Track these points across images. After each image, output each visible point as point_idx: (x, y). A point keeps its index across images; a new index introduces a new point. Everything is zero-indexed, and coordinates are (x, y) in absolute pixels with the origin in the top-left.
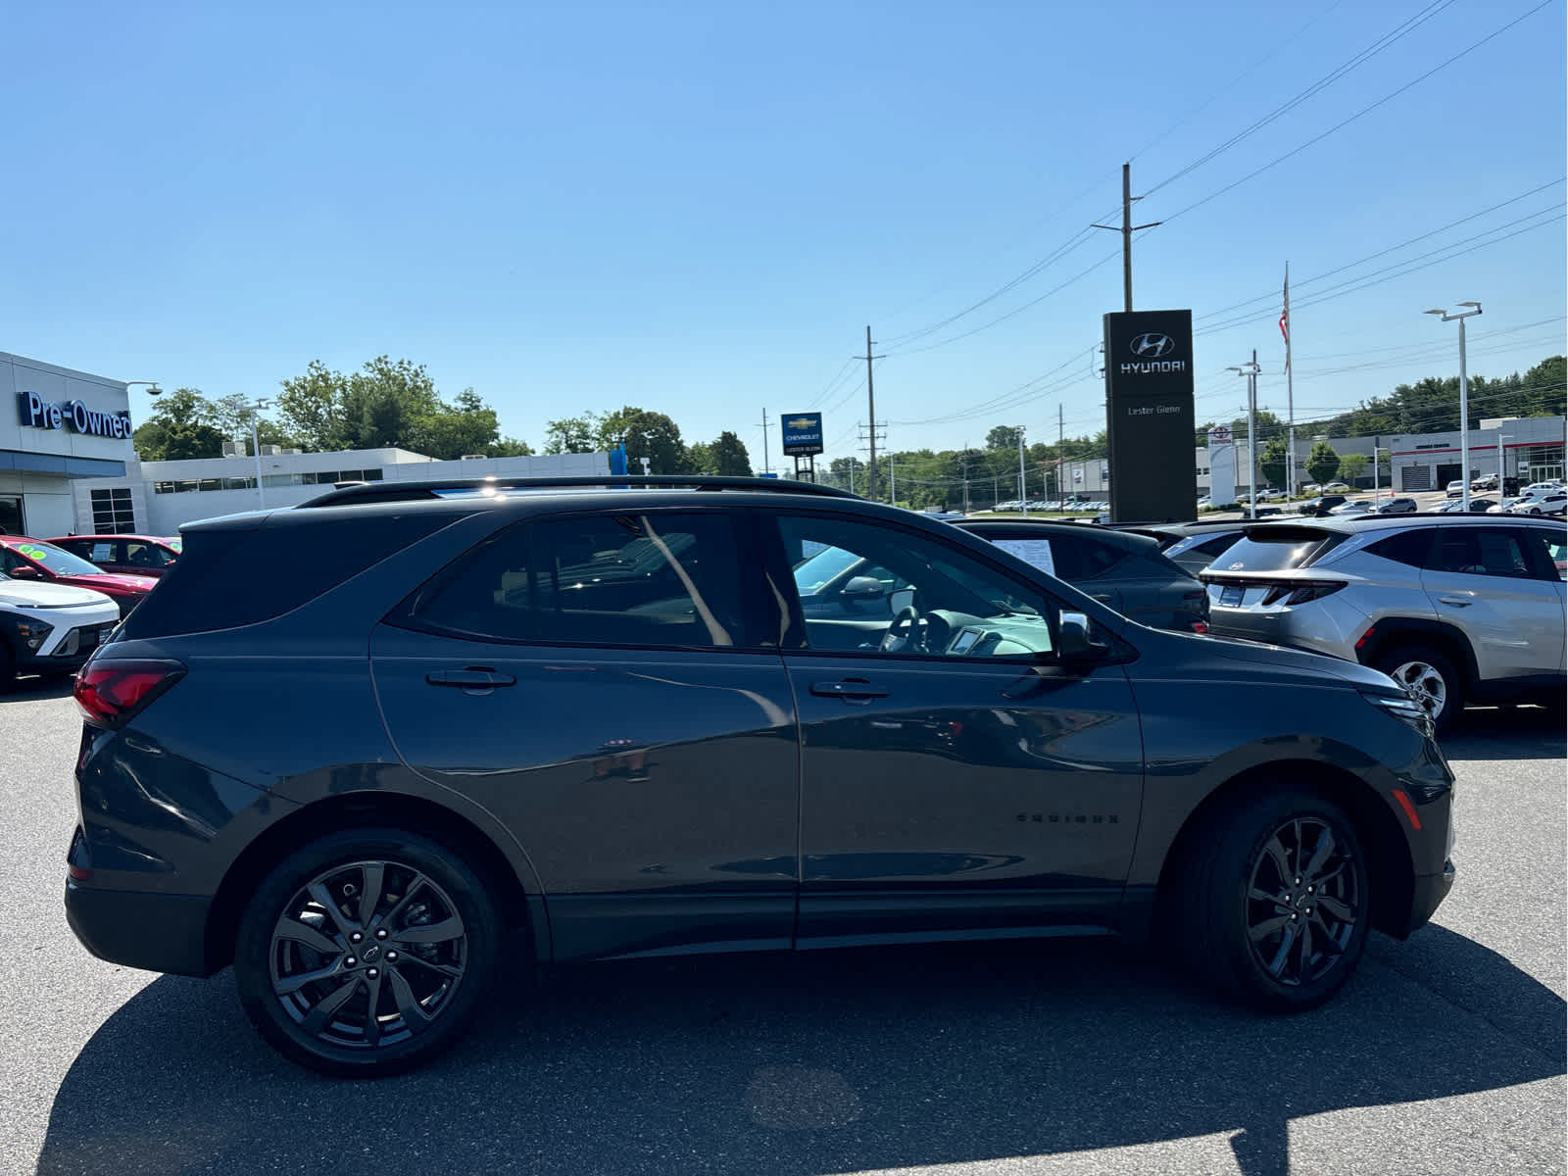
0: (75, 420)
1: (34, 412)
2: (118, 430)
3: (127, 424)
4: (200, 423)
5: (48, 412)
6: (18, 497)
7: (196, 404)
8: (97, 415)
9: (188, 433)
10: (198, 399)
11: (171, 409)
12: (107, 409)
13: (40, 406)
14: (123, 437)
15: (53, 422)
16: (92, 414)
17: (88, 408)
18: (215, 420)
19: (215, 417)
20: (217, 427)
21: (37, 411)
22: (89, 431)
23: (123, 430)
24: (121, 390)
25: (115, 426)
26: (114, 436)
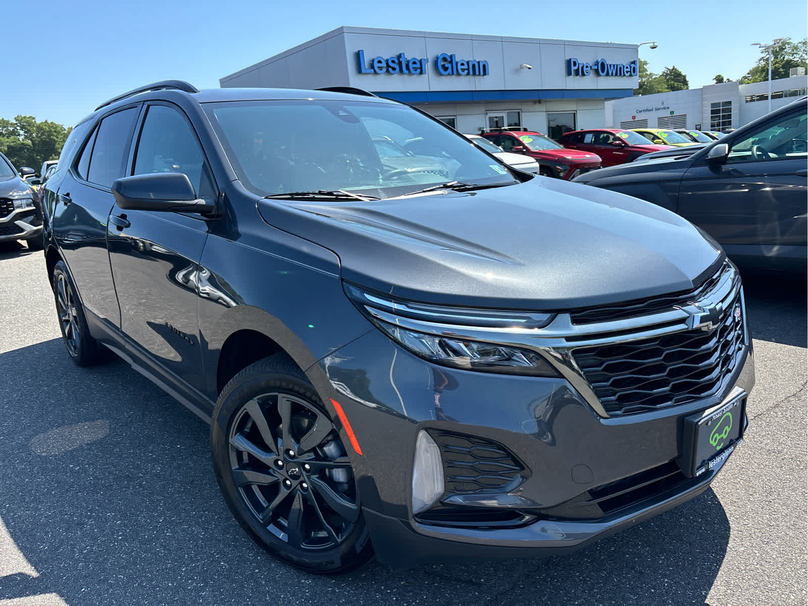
0: (601, 69)
1: (574, 68)
2: (627, 72)
3: (634, 68)
4: (787, 58)
5: (582, 68)
6: (574, 112)
7: (787, 46)
8: (614, 65)
9: (777, 65)
10: (789, 43)
11: (773, 51)
12: (622, 60)
13: (577, 65)
14: (631, 75)
15: (585, 72)
16: (610, 65)
17: (608, 62)
18: (795, 55)
19: (795, 54)
20: (795, 60)
21: (576, 68)
22: (607, 74)
23: (630, 71)
24: (635, 48)
25: (626, 70)
26: (624, 75)
